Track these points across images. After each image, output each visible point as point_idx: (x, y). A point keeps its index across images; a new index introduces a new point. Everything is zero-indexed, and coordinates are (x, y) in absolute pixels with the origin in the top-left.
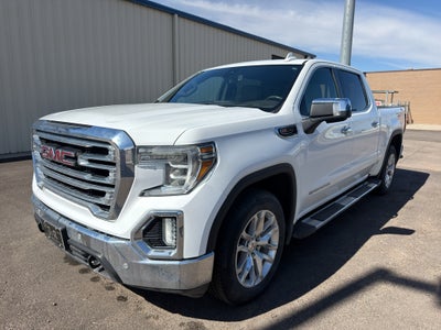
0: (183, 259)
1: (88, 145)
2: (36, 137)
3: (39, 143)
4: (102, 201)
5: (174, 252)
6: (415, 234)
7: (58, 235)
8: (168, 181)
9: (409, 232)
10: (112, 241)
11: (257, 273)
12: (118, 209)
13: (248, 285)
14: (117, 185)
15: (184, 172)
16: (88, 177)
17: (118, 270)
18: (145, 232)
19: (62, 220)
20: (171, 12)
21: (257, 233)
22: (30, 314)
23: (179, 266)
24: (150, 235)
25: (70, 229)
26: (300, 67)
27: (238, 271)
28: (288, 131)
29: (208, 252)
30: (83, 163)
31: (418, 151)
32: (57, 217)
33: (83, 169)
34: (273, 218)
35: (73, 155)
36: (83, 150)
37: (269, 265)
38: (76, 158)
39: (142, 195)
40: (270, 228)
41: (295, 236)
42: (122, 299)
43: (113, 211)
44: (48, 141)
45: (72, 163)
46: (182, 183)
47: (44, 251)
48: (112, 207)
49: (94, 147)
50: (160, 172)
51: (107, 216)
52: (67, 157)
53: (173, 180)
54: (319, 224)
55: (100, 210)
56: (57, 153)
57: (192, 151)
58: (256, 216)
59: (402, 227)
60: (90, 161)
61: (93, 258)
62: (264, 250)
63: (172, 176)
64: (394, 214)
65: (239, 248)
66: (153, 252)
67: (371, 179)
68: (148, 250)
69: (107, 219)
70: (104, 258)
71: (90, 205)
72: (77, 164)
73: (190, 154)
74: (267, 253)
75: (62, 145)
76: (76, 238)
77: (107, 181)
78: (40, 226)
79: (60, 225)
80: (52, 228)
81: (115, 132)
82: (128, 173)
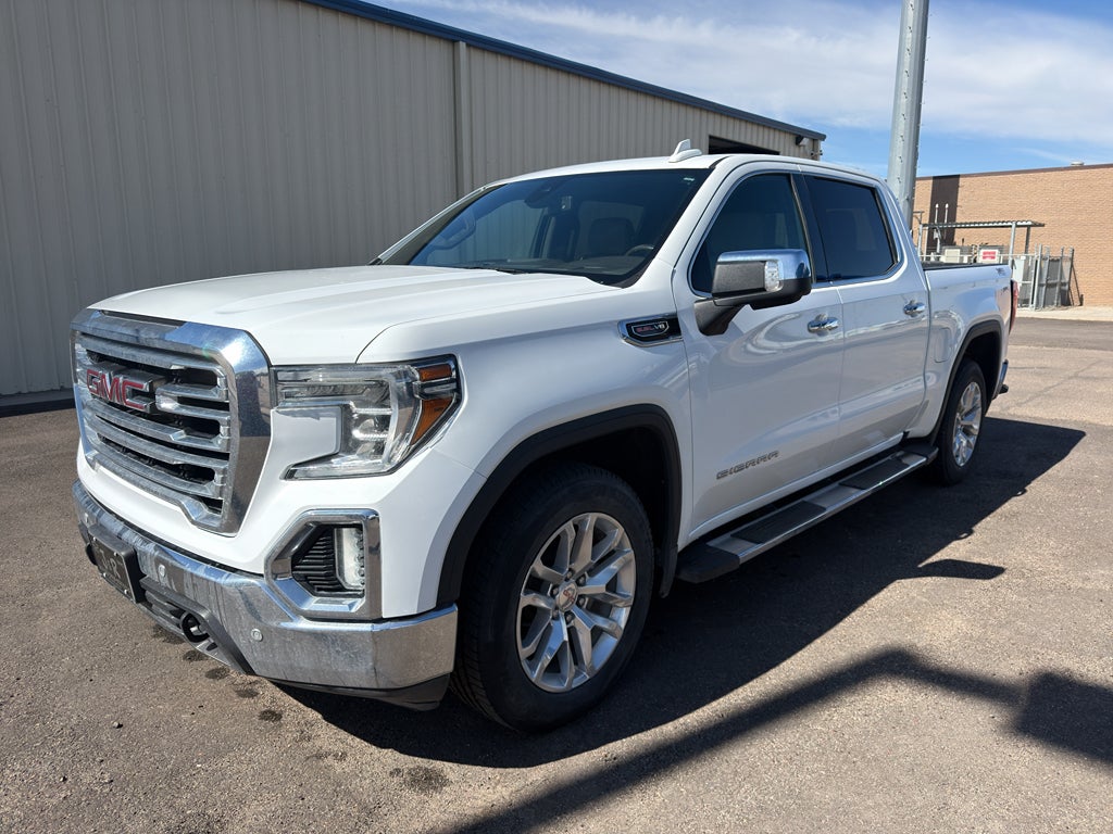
0: (381, 620)
1: (176, 365)
2: (80, 349)
3: (88, 362)
4: (209, 490)
5: (360, 603)
6: (1003, 577)
7: (120, 569)
8: (348, 445)
9: (988, 572)
10: (227, 580)
11: (577, 659)
12: (239, 509)
13: (552, 686)
14: (234, 454)
15: (384, 423)
16: (178, 436)
17: (241, 644)
18: (296, 559)
19: (128, 535)
20: (450, 36)
21: (579, 566)
22: (62, 745)
23: (372, 633)
24: (308, 566)
25: (145, 554)
26: (701, 175)
27: (524, 652)
28: (652, 330)
29: (442, 604)
30: (168, 405)
31: (1076, 376)
32: (118, 527)
33: (166, 419)
34: (618, 533)
35: (146, 387)
36: (169, 376)
37: (609, 644)
38: (151, 395)
39: (290, 475)
40: (611, 555)
41: (685, 576)
42: (272, 715)
43: (231, 512)
44: (101, 359)
45: (143, 405)
46: (379, 448)
47: (111, 612)
48: (227, 503)
49: (189, 370)
50: (329, 424)
51: (216, 524)
52: (136, 393)
53: (358, 443)
54: (747, 551)
55: (206, 511)
56: (114, 382)
57: (398, 376)
58: (569, 527)
59: (976, 560)
60: (183, 401)
61: (192, 619)
62: (598, 607)
63: (357, 434)
64: (964, 528)
65: (526, 600)
66: (314, 604)
67: (909, 444)
68: (303, 600)
69: (217, 530)
70: (212, 617)
71: (186, 501)
72: (153, 407)
73: (393, 383)
74: (606, 615)
75: (128, 366)
76: (156, 574)
77: (217, 444)
78: (89, 551)
79: (125, 545)
80: (109, 553)
81: (227, 334)
82: (256, 427)
